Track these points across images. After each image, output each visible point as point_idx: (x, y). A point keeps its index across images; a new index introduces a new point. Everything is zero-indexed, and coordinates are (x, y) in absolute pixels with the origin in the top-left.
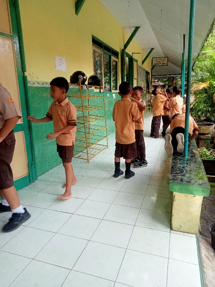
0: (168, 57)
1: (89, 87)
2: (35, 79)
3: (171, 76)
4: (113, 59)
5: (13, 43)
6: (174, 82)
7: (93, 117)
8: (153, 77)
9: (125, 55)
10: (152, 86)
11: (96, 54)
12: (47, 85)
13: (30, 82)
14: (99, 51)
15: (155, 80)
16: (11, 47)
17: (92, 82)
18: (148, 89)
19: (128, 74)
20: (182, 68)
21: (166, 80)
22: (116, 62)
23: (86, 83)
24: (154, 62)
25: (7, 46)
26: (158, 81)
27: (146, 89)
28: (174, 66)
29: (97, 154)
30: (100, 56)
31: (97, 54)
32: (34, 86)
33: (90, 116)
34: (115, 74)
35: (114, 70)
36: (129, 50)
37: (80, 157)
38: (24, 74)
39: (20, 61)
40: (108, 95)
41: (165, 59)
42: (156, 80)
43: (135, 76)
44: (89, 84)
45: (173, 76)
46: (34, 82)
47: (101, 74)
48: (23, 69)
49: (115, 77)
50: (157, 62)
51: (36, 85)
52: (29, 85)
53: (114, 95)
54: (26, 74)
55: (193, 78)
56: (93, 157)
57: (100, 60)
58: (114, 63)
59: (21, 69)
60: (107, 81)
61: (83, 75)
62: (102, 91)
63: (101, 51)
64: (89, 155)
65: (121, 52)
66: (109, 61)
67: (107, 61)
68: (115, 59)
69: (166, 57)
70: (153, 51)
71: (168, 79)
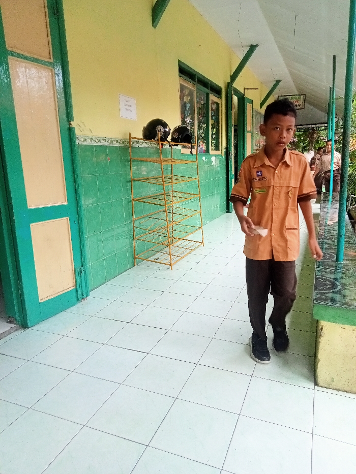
0: (305, 95)
1: (173, 145)
2: (87, 133)
3: (310, 126)
4: (211, 99)
5: (54, 75)
6: (315, 136)
7: (180, 195)
9: (233, 93)
11: (184, 92)
12: (106, 143)
13: (79, 138)
14: (190, 86)
16: (51, 81)
17: (179, 138)
19: (237, 124)
20: (329, 113)
22: (218, 104)
23: (169, 139)
25: (44, 80)
28: (314, 110)
29: (187, 255)
30: (191, 94)
31: (186, 92)
32: (85, 143)
33: (175, 194)
34: (216, 124)
35: (215, 118)
36: (238, 85)
37: (158, 261)
38: (70, 124)
39: (63, 103)
40: (204, 158)
41: (299, 98)
43: (249, 128)
44: (173, 140)
45: (313, 126)
46: (86, 138)
47: (192, 124)
48: (69, 117)
49: (215, 129)
51: (89, 143)
52: (77, 142)
53: (213, 159)
54: (73, 124)
56: (179, 260)
57: (191, 102)
58: (214, 107)
59: (64, 116)
60: (203, 135)
61: (165, 125)
62: (194, 151)
63: (193, 86)
64: (172, 257)
65: (225, 87)
66: (205, 102)
67: (203, 103)
68: (216, 99)
69: (302, 95)
70: (281, 84)
71: (305, 131)
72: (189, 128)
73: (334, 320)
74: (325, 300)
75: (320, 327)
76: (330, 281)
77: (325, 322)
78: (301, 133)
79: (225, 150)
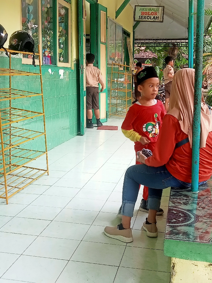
1: (11, 53)
4: (59, 3)
6: (176, 52)
7: (20, 112)
8: (137, 41)
10: (135, 58)
15: (140, 47)
17: (18, 45)
18: (128, 64)
19: (89, 33)
20: (189, 29)
21: (161, 48)
22: (67, 10)
23: (6, 45)
26: (145, 51)
27: (124, 64)
33: (14, 112)
34: (64, 32)
40: (50, 70)
42: (143, 48)
43: (102, 38)
44: (11, 47)
45: (173, 41)
47: (37, 30)
49: (64, 38)
53: (61, 72)
55: (209, 47)
56: (18, 192)
57: (35, 4)
58: (63, 12)
60: (49, 44)
61: (1, 29)
62: (37, 62)
64: (8, 188)
66: (52, 6)
67: (49, 7)
68: (65, 4)
69: (160, 6)
71: (165, 46)
72: (31, 35)
73: (186, 256)
74: (178, 234)
75: (172, 265)
76: (183, 213)
77: (178, 259)
79: (75, 62)
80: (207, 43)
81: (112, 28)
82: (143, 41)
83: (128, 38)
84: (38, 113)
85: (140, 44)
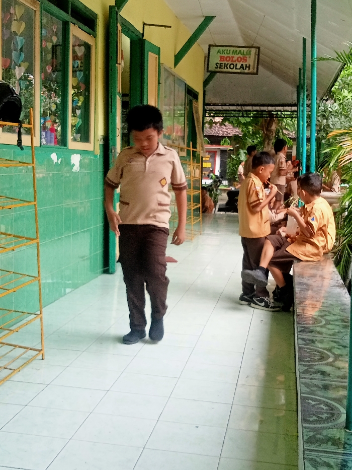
0: (259, 48)
4: (73, 35)
8: (209, 108)
9: (119, 28)
10: (205, 136)
11: (12, 11)
14: (25, 1)
18: (194, 146)
19: (127, 92)
22: (88, 47)
24: (215, 59)
28: (274, 79)
31: (17, 11)
34: (83, 88)
35: (80, 75)
36: (132, 14)
40: (54, 156)
41: (249, 53)
49: (82, 98)
50: (222, 58)
53: (76, 159)
57: (29, 34)
58: (81, 51)
60: (54, 108)
63: (33, 3)
65: (104, 15)
66: (61, 42)
67: (55, 40)
68: (84, 36)
69: (252, 47)
70: (212, 25)
71: (255, 117)
78: (248, 120)
79: (101, 142)
80: (330, 112)
81: (168, 82)
82: (220, 108)
83: (194, 102)
84: (27, 238)
85: (214, 113)
